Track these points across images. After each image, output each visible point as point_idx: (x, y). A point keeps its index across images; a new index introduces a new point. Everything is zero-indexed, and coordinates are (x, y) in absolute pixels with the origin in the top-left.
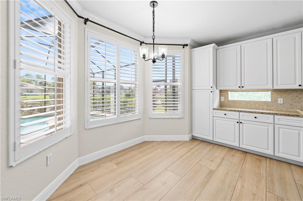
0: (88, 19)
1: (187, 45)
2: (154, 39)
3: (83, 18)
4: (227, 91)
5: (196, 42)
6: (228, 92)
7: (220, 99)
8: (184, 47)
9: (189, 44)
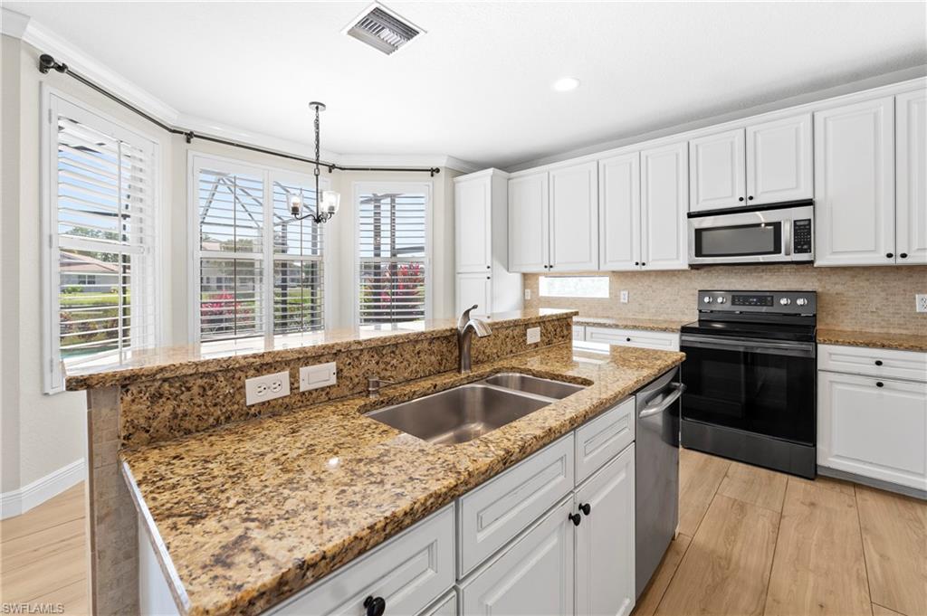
0: (192, 133)
1: (438, 170)
2: (317, 176)
3: (181, 133)
4: (535, 275)
5: (467, 162)
6: (537, 279)
7: (524, 294)
8: (432, 175)
9: (446, 168)
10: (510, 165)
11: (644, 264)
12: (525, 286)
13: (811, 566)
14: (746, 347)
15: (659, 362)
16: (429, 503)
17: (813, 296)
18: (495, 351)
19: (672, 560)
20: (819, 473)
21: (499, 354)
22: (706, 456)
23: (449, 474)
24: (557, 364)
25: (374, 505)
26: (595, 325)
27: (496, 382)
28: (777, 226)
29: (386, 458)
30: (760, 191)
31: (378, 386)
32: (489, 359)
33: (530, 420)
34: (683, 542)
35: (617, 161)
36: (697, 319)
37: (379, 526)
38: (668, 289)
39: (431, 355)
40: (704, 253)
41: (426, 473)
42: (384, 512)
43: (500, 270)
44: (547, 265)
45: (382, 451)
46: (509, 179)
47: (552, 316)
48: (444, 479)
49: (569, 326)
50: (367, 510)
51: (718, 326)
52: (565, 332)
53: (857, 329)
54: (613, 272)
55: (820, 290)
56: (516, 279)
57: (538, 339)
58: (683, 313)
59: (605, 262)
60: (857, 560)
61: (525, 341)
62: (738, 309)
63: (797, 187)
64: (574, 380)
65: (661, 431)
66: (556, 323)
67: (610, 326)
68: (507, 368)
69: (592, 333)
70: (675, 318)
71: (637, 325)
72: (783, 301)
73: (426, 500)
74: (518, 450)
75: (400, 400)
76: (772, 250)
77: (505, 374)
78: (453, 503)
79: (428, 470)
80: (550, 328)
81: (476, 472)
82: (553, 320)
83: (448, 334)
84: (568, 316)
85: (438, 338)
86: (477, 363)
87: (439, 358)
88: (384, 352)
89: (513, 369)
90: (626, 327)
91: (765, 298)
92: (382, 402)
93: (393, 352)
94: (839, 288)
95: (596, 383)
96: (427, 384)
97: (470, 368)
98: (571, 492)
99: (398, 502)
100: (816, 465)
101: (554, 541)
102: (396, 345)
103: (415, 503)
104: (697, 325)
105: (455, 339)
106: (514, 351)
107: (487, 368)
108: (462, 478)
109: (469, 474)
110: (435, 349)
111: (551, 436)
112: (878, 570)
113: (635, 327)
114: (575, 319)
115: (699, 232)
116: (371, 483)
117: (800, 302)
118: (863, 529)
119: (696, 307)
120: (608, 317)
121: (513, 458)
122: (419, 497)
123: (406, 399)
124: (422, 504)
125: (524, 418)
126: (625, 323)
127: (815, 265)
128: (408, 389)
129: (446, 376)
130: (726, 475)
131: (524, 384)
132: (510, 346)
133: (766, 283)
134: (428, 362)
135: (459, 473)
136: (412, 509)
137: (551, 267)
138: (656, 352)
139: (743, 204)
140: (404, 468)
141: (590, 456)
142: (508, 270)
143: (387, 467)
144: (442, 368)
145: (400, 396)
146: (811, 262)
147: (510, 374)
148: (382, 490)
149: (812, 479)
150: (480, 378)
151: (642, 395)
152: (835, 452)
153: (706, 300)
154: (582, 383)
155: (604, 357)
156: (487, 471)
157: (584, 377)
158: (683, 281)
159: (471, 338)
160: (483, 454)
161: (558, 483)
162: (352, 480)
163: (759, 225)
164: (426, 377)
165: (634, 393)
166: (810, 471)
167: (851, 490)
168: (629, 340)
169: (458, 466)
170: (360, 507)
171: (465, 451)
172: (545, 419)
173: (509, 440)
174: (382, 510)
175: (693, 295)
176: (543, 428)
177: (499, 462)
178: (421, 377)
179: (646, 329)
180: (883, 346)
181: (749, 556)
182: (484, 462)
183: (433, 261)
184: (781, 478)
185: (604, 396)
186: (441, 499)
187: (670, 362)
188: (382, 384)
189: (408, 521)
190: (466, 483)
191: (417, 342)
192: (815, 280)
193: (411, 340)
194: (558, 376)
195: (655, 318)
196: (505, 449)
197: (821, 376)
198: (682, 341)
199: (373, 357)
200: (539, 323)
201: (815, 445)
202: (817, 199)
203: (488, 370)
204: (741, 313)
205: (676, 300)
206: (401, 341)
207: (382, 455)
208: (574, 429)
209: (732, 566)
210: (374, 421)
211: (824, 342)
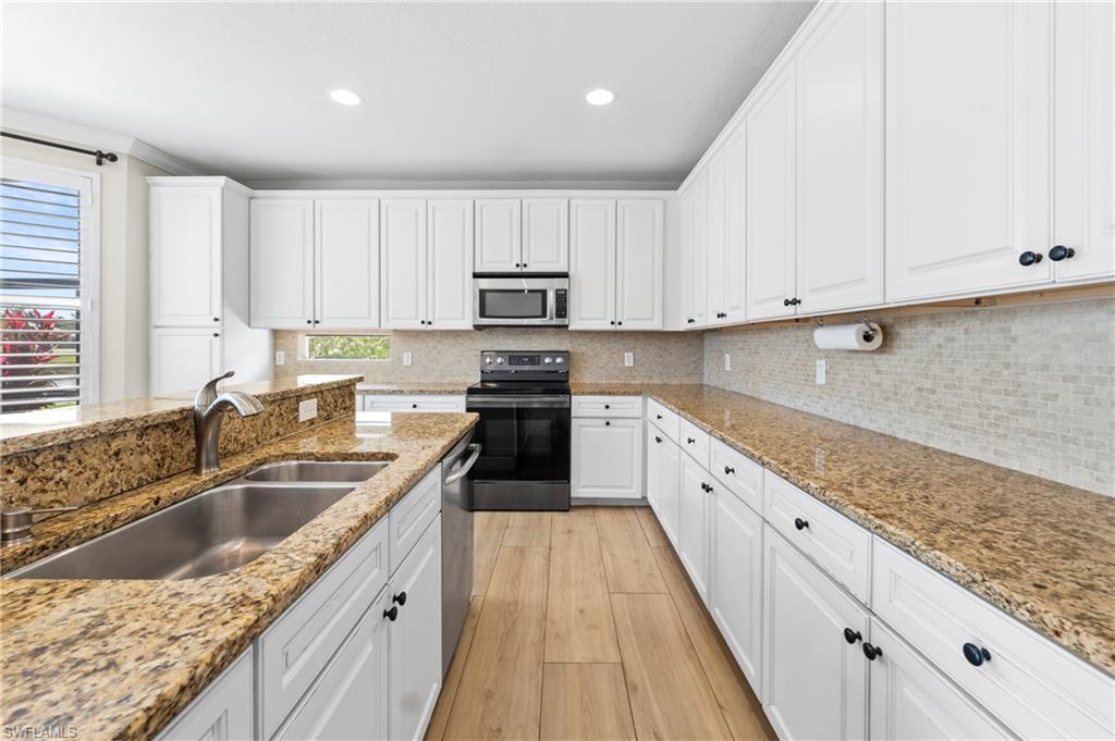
1: (113, 158)
4: (292, 333)
7: (274, 358)
8: (100, 163)
10: (255, 179)
11: (430, 323)
12: (275, 347)
13: (573, 582)
14: (517, 403)
15: (458, 425)
16: (218, 659)
17: (566, 354)
18: (254, 436)
19: (471, 623)
20: (572, 504)
21: (260, 439)
22: (489, 513)
23: (241, 609)
24: (348, 441)
25: (113, 702)
26: (375, 392)
27: (261, 477)
28: (544, 293)
29: (102, 629)
30: (532, 259)
31: (30, 522)
32: (245, 448)
33: (336, 511)
34: (477, 603)
35: (403, 204)
36: (479, 380)
37: (136, 727)
38: (454, 350)
39: (142, 453)
40: (487, 314)
41: (199, 622)
42: (140, 703)
43: (235, 323)
44: (311, 319)
45: (89, 620)
46: (251, 198)
47: (331, 384)
48: (233, 619)
49: (352, 395)
50: (99, 716)
51: (493, 385)
52: (348, 403)
53: (593, 381)
54: (395, 331)
55: (571, 350)
56: (262, 338)
57: (314, 414)
58: (467, 375)
59: (387, 320)
60: (599, 564)
61: (296, 418)
62: (513, 368)
63: (558, 261)
64: (372, 456)
65: (458, 499)
66: (337, 392)
67: (394, 392)
68: (277, 456)
69: (372, 403)
70: (460, 380)
71: (424, 388)
72: (547, 360)
73: (214, 656)
74: (332, 550)
75: (84, 535)
76: (540, 314)
77: (274, 465)
78: (251, 647)
79: (201, 616)
80: (330, 399)
81: (283, 593)
82: (333, 389)
83: (176, 418)
84: (352, 383)
85: (157, 426)
86: (225, 456)
87: (158, 456)
88: (39, 460)
89: (285, 456)
90: (412, 393)
91: (534, 358)
92: (44, 548)
93: (62, 459)
94: (583, 348)
95: (401, 456)
96: (142, 499)
97: (218, 465)
98: (386, 584)
99: (162, 679)
100: (570, 498)
101: (370, 648)
102: (68, 446)
103: (196, 668)
104: (479, 386)
105: (189, 425)
106: (281, 432)
107: (245, 461)
108: (265, 607)
109: (274, 599)
110: (150, 444)
111: (368, 522)
112: (611, 568)
113: (422, 392)
114: (359, 386)
115: (482, 292)
116: (87, 675)
117: (559, 360)
118: (600, 539)
119: (479, 368)
120: (389, 383)
121: (327, 562)
122: (203, 656)
123: (100, 531)
124: (208, 665)
125: (327, 511)
126: (410, 388)
127: (570, 328)
128: (99, 516)
129: (174, 482)
130: (507, 527)
131: (303, 473)
132: (275, 427)
133: (534, 345)
134: (136, 466)
135: (258, 603)
136: (192, 678)
137: (317, 322)
138: (452, 415)
139: (518, 270)
140: (150, 629)
141: (404, 537)
142: (249, 326)
143: (110, 639)
144: (164, 472)
145: (85, 529)
146: (567, 326)
147: (283, 464)
148: (116, 676)
149: (567, 511)
150: (236, 476)
151: (447, 461)
152: (582, 483)
153: (488, 360)
154: (383, 459)
155: (384, 429)
156: (296, 588)
157: (385, 451)
158: (467, 342)
159: (220, 420)
160: (286, 569)
161: (372, 578)
162: (34, 687)
163: (523, 291)
164: (133, 489)
165: (441, 460)
166: (565, 505)
167: (590, 512)
168: (415, 406)
169: (251, 595)
170: (76, 719)
171: (255, 573)
172: (356, 506)
173: (316, 542)
174: (133, 702)
175: (476, 356)
176: (357, 517)
177: (311, 571)
178: (122, 492)
179: (432, 393)
180: (610, 394)
181: (531, 593)
182: (289, 580)
183: (100, 304)
184: (547, 515)
185: (415, 467)
186: (236, 647)
187: (468, 424)
188: (35, 518)
189: (185, 699)
190: (270, 612)
191: (114, 435)
192: (567, 341)
193: (101, 434)
194: (352, 455)
195: (440, 381)
196: (316, 554)
197: (573, 421)
198: (468, 403)
199: (9, 472)
200: (316, 393)
201: (569, 482)
202: (571, 273)
203: (247, 463)
204: (516, 372)
205: (460, 361)
206: (81, 437)
207: (90, 626)
208: (388, 511)
209: (519, 607)
210: (42, 581)
211: (575, 394)
